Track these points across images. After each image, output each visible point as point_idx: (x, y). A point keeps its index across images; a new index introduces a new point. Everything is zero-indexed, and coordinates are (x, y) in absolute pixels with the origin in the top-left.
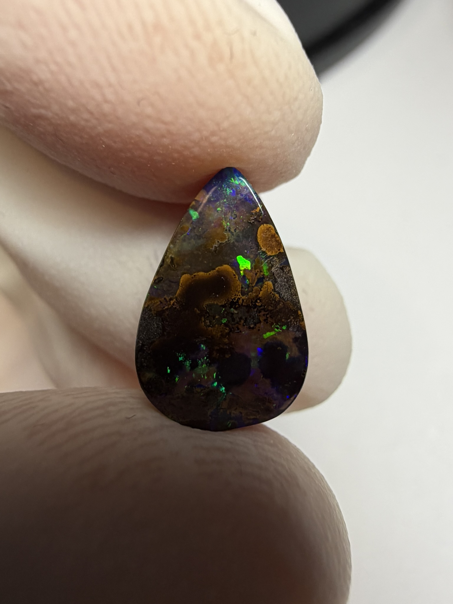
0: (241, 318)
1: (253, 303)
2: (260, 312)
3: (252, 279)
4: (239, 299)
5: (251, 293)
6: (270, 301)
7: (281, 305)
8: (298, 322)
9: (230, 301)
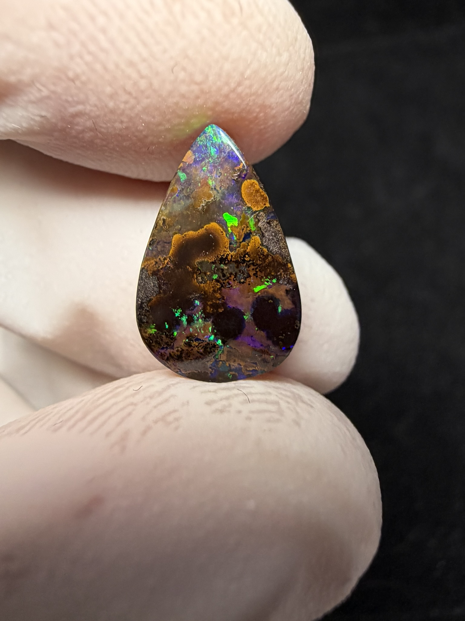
0: (231, 274)
1: (242, 259)
2: (249, 267)
3: (239, 236)
4: (228, 255)
5: (239, 249)
6: (259, 255)
7: (269, 258)
8: (288, 275)
9: (220, 258)
